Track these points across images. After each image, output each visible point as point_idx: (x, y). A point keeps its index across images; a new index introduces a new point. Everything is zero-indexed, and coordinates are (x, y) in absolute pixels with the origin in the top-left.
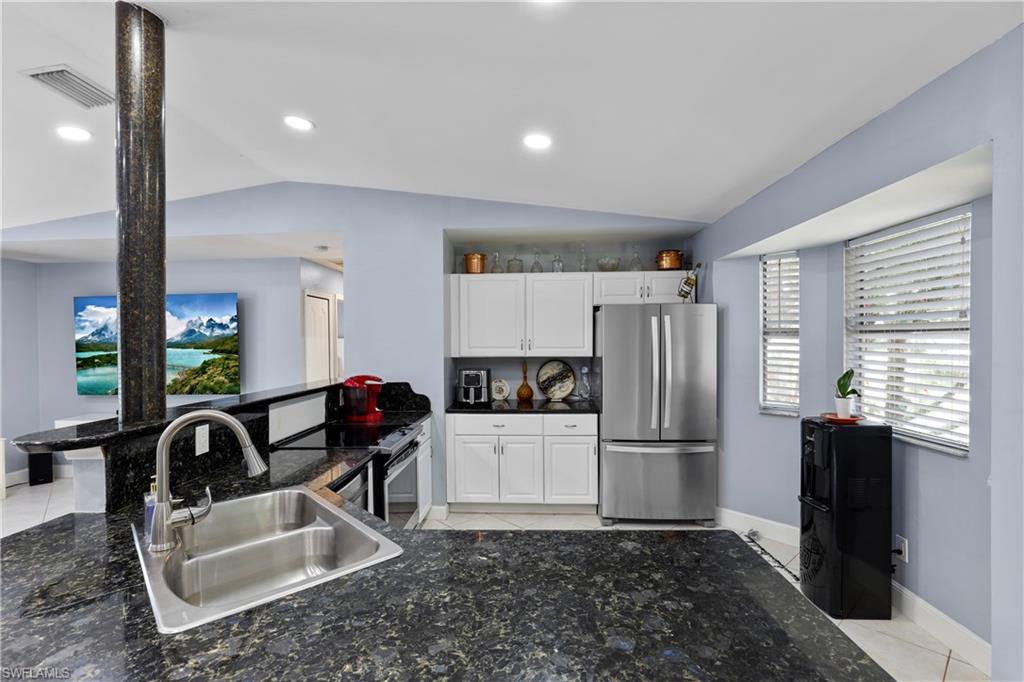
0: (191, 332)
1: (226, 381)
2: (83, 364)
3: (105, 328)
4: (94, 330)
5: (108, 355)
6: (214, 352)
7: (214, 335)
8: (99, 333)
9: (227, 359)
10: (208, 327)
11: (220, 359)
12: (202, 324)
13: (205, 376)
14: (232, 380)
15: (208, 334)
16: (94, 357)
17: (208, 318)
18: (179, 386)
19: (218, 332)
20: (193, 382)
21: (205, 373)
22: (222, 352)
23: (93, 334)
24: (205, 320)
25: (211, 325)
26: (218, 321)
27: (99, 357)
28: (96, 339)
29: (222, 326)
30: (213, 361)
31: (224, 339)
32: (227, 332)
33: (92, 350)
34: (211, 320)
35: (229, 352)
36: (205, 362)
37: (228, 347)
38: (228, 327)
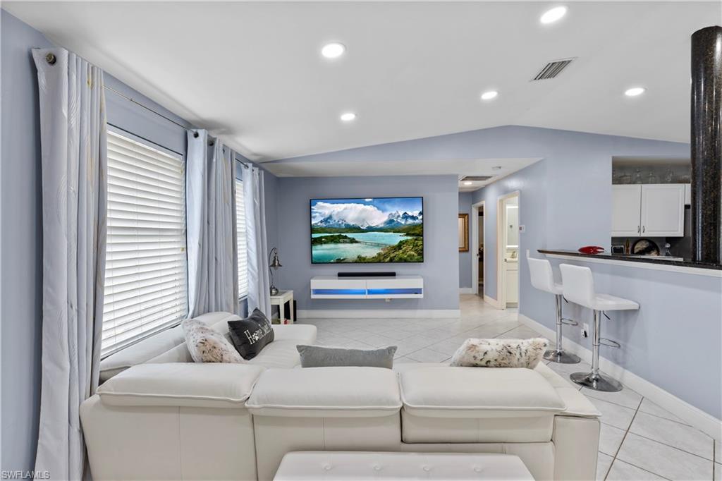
0: (391, 221)
1: (415, 254)
2: (315, 242)
3: (330, 217)
4: (322, 219)
5: (332, 236)
6: (408, 235)
7: (408, 223)
8: (326, 220)
9: (416, 240)
10: (403, 218)
11: (411, 240)
12: (399, 216)
13: (401, 251)
14: (419, 254)
15: (403, 223)
16: (322, 237)
17: (403, 212)
18: (382, 258)
19: (410, 221)
20: (392, 255)
21: (401, 249)
22: (413, 235)
23: (321, 222)
24: (401, 213)
25: (406, 216)
26: (410, 214)
27: (325, 237)
28: (323, 225)
29: (413, 218)
30: (407, 241)
31: (414, 227)
32: (417, 221)
33: (320, 233)
34: (406, 213)
35: (418, 235)
36: (401, 242)
37: (417, 232)
38: (417, 218)
